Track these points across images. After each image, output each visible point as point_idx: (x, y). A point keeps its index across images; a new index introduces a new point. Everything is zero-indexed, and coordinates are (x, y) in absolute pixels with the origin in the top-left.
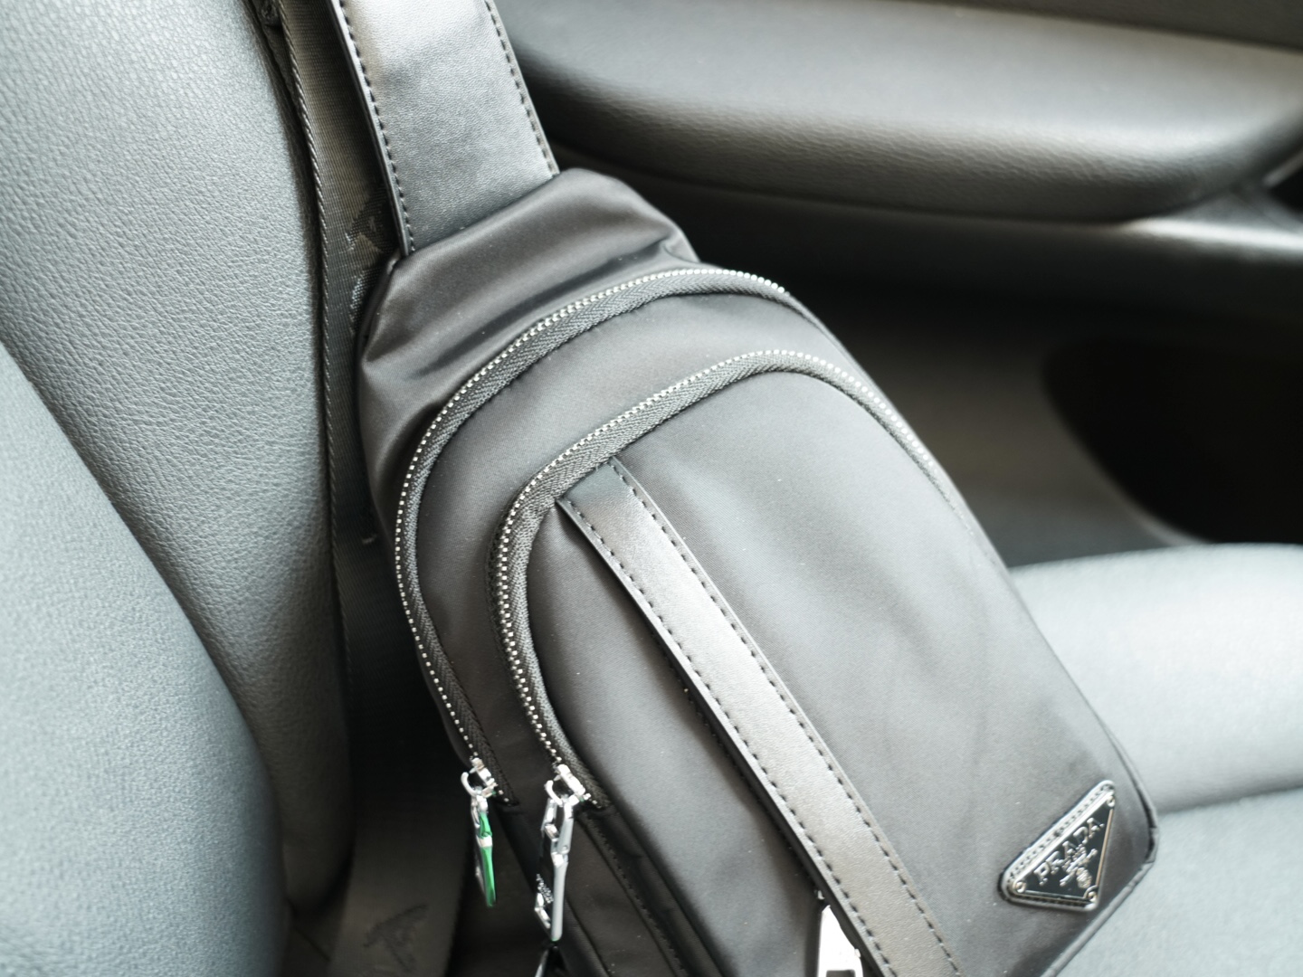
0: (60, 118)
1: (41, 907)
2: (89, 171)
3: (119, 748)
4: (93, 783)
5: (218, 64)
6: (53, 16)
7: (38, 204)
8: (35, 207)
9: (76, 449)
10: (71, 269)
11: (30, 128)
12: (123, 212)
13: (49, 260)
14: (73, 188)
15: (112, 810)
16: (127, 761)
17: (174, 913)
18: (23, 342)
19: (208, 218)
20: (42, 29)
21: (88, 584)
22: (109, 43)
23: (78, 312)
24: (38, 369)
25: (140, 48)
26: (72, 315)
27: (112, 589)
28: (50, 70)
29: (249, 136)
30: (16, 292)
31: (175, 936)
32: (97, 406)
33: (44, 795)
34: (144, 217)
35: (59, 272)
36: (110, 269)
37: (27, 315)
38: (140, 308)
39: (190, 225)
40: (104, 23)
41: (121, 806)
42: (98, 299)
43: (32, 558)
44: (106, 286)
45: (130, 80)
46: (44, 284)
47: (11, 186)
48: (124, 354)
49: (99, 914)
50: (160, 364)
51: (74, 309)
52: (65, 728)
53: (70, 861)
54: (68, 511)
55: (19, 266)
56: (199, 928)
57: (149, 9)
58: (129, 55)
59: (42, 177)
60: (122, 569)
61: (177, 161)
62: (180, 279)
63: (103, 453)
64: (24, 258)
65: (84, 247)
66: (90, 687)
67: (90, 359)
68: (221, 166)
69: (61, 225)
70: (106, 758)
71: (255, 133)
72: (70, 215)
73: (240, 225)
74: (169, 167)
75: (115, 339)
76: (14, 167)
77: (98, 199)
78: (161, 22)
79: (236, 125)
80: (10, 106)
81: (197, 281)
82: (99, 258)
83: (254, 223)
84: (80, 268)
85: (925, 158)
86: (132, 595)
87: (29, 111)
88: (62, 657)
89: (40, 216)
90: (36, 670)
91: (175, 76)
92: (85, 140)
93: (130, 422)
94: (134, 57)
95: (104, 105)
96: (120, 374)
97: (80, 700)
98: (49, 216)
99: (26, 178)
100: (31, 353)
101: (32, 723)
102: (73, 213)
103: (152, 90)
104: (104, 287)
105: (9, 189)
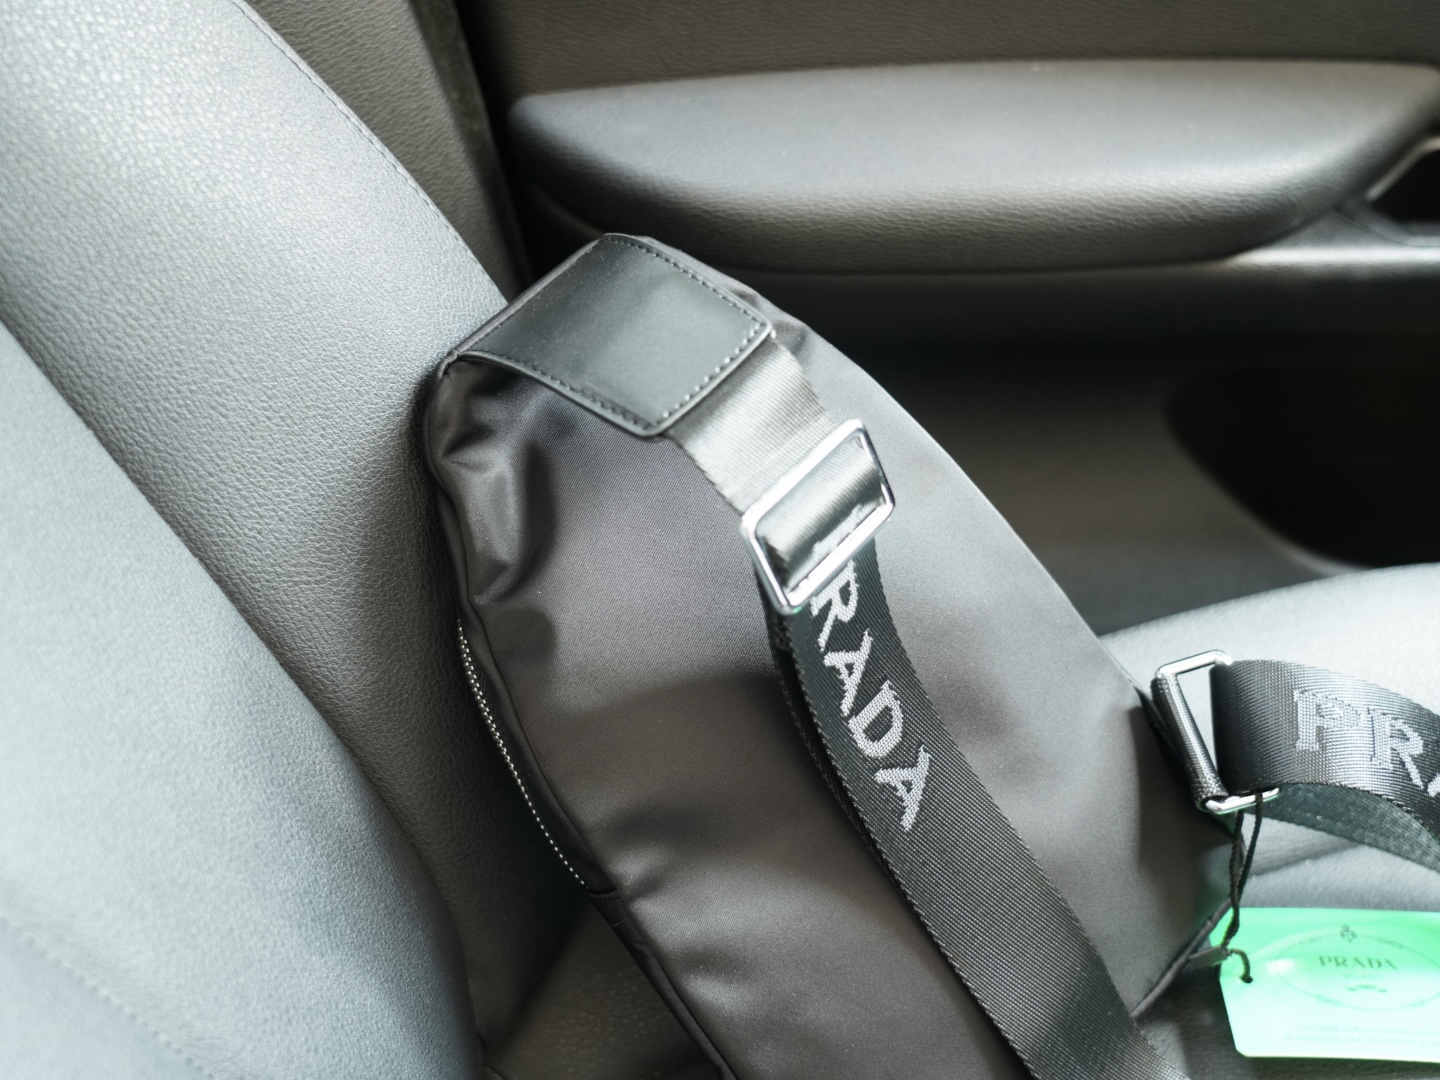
0: (204, 308)
1: (276, 1052)
2: (234, 353)
3: (320, 896)
4: (303, 932)
5: (338, 234)
6: (189, 215)
7: (191, 391)
8: (189, 394)
9: (243, 616)
10: (225, 447)
11: (178, 321)
12: (267, 387)
13: (205, 442)
14: (221, 372)
15: (323, 956)
16: (329, 908)
17: (388, 1049)
18: (187, 521)
19: (344, 381)
20: (180, 229)
21: (273, 743)
22: (240, 232)
23: (235, 487)
24: (203, 544)
25: (268, 232)
26: (230, 490)
27: (293, 746)
28: (191, 266)
29: (373, 298)
30: (178, 475)
31: (392, 1071)
32: (259, 572)
33: (265, 947)
34: (286, 389)
35: (215, 451)
36: (260, 442)
37: (189, 496)
38: (291, 474)
39: (329, 390)
40: (234, 213)
41: (329, 951)
42: (252, 471)
43: (224, 725)
44: (259, 458)
45: (262, 263)
46: (202, 465)
47: (165, 378)
48: (280, 520)
49: (325, 1055)
50: (313, 525)
51: (231, 484)
52: (273, 882)
53: (295, 1007)
54: (246, 677)
55: (178, 451)
56: (410, 1063)
57: (272, 194)
58: (260, 240)
59: (192, 365)
60: (299, 725)
61: (311, 332)
62: (324, 442)
63: (268, 616)
64: (182, 443)
65: (235, 425)
66: (288, 842)
67: (250, 529)
68: (351, 330)
69: (213, 408)
70: (311, 907)
71: (378, 294)
72: (220, 397)
73: (373, 383)
74: (305, 339)
75: (271, 507)
76: (167, 360)
77: (244, 379)
78: (284, 204)
79: (360, 289)
80: (159, 305)
81: (340, 442)
82: (250, 433)
83: (386, 380)
84: (233, 445)
85: (1020, 220)
86: (310, 749)
87: (176, 306)
88: (261, 815)
89: (193, 402)
90: (242, 830)
91: (301, 253)
92: (228, 326)
93: (290, 584)
94: (264, 241)
95: (241, 291)
96: (277, 539)
97: (281, 854)
98: (202, 401)
99: (179, 369)
100: (195, 531)
101: (245, 881)
102: (223, 395)
103: (282, 269)
104: (256, 459)
105: (164, 381)
